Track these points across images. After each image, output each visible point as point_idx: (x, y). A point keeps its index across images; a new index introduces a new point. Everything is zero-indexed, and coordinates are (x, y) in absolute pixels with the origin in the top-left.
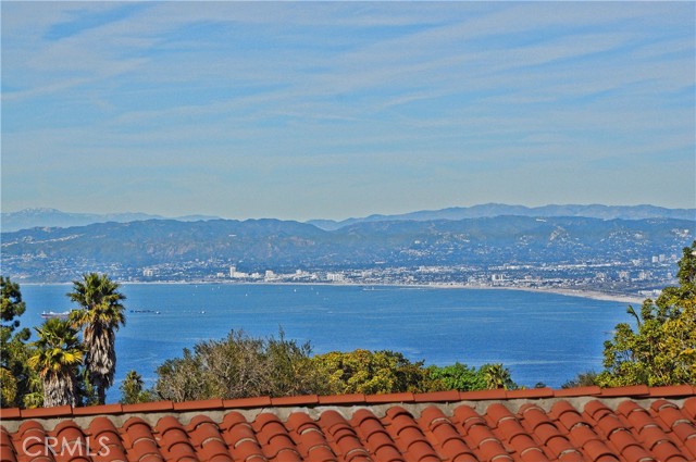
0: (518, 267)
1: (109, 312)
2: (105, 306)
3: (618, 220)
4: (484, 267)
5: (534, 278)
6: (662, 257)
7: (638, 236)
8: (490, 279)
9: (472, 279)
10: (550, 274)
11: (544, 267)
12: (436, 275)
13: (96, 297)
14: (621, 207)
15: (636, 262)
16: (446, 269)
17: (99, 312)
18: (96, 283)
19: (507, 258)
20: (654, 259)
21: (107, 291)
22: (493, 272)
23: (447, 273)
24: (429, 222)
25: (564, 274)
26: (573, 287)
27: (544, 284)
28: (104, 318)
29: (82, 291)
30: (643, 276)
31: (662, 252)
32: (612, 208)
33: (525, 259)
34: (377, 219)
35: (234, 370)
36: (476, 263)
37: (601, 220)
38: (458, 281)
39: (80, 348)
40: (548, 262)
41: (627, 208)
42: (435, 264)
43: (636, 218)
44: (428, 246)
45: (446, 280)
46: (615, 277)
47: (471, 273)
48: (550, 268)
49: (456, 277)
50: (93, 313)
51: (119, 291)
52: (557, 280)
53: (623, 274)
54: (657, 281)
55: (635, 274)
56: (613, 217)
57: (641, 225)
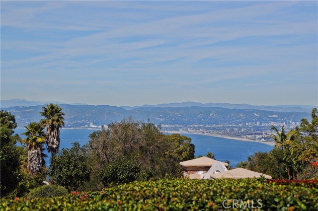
0: (198, 126)
1: (58, 121)
2: (56, 118)
3: (234, 109)
4: (186, 125)
5: (204, 130)
6: (250, 123)
7: (242, 115)
8: (187, 130)
9: (181, 130)
10: (209, 129)
11: (207, 126)
12: (168, 128)
13: (52, 114)
14: (236, 104)
15: (240, 125)
16: (171, 126)
17: (53, 120)
18: (52, 107)
19: (194, 123)
20: (247, 124)
21: (57, 111)
22: (189, 127)
23: (172, 127)
24: (166, 108)
25: (214, 129)
26: (217, 133)
27: (207, 132)
28: (55, 123)
29: (46, 111)
30: (243, 130)
31: (250, 122)
32: (232, 105)
33: (200, 123)
34: (146, 106)
35: (126, 136)
36: (183, 124)
37: (228, 109)
38: (176, 130)
39: (44, 136)
40: (209, 124)
41: (238, 105)
42: (167, 124)
43: (241, 109)
44: (165, 117)
45: (171, 130)
46: (233, 130)
47: (181, 128)
48: (209, 126)
49: (175, 129)
50: (50, 120)
51: (62, 111)
52: (212, 131)
53: (236, 129)
54: (248, 132)
55: (240, 129)
56: (233, 108)
57: (243, 111)
